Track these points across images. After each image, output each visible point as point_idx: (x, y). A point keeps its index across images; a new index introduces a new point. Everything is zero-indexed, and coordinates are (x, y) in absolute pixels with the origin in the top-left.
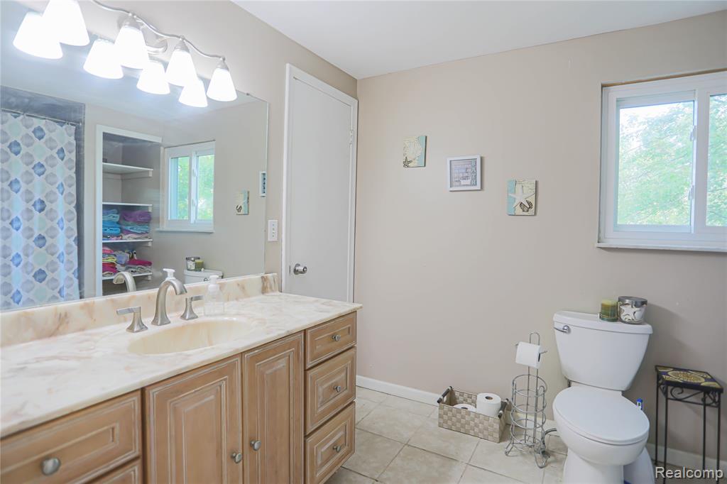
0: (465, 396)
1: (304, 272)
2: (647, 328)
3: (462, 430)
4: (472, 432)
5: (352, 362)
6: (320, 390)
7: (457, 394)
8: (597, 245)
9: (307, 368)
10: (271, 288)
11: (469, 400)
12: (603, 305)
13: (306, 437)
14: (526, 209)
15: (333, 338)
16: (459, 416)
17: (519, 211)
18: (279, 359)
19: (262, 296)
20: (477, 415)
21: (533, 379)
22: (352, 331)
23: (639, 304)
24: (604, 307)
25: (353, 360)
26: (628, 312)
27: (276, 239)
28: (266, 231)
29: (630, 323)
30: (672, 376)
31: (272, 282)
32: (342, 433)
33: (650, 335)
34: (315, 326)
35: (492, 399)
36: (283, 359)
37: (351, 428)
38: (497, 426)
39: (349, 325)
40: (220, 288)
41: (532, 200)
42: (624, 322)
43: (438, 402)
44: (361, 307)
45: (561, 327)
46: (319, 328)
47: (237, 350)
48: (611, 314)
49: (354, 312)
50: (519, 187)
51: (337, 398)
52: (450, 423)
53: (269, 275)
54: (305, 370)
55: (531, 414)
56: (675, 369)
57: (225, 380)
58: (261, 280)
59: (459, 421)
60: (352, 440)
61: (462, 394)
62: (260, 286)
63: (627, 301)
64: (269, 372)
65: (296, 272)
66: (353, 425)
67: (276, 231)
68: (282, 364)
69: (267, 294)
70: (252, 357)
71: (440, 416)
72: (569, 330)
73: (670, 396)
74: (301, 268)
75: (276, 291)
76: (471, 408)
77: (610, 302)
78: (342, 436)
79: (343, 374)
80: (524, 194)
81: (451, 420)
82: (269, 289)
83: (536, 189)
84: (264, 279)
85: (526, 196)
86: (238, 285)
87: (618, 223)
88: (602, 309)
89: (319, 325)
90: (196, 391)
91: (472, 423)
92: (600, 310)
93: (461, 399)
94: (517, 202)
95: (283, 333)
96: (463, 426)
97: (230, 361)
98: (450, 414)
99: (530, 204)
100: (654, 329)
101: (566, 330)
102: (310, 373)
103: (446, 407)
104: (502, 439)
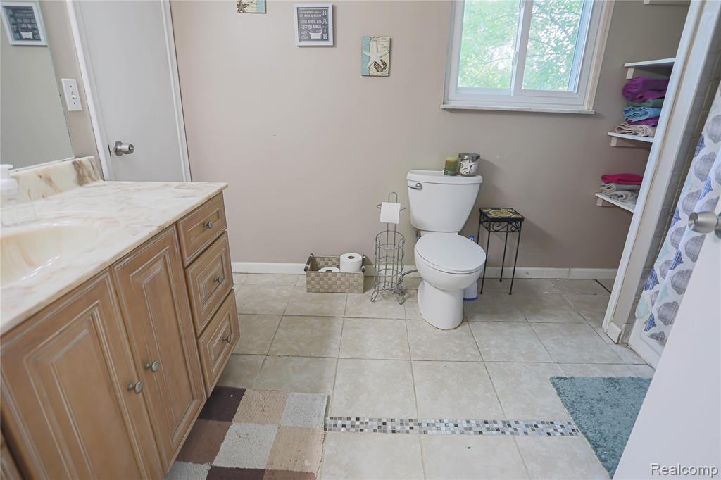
0: (326, 260)
1: (130, 151)
2: (478, 178)
3: (330, 290)
4: (339, 290)
5: (226, 249)
6: (202, 285)
7: (318, 260)
8: (442, 106)
9: (186, 266)
10: (90, 176)
11: (330, 263)
12: (447, 162)
13: (197, 338)
14: (380, 70)
15: (206, 226)
16: (326, 279)
17: (373, 71)
18: (154, 263)
20: (343, 274)
21: (391, 234)
22: (220, 215)
23: (475, 159)
24: (448, 163)
25: (226, 246)
26: (467, 166)
27: (80, 108)
28: (62, 95)
29: (468, 175)
30: (493, 214)
31: (91, 169)
32: (227, 323)
33: (481, 184)
34: (185, 217)
35: (353, 257)
36: (159, 262)
37: (233, 317)
38: (361, 280)
39: (218, 209)
41: (386, 59)
42: (463, 175)
43: (305, 270)
44: (227, 186)
45: (414, 185)
46: (190, 216)
47: (105, 263)
48: (453, 169)
49: (220, 193)
50: (373, 44)
51: (218, 290)
52: (318, 287)
53: (84, 159)
54: (185, 269)
55: (390, 264)
56: (492, 209)
57: (97, 305)
58: (72, 167)
59: (327, 283)
60: (237, 327)
61: (322, 259)
62: (74, 175)
63: (466, 157)
64: (147, 280)
65: (118, 152)
66: (235, 313)
67: (76, 95)
68: (158, 268)
69: (86, 186)
70: (123, 268)
71: (308, 283)
72: (421, 186)
73: (492, 230)
74: (125, 147)
75: (98, 179)
76: (334, 269)
77: (453, 159)
78: (227, 328)
79: (219, 264)
80: (377, 53)
81: (319, 284)
82: (89, 179)
83: (390, 47)
84: (77, 166)
85: (379, 55)
86: (40, 176)
87: (459, 85)
88: (446, 165)
89: (190, 213)
90: (60, 333)
91: (339, 283)
92: (444, 167)
93: (322, 263)
94: (371, 61)
95: (154, 229)
96: (330, 287)
97: (98, 280)
98: (317, 279)
99: (384, 63)
100: (483, 179)
101: (419, 187)
102: (190, 271)
103: (313, 274)
104: (365, 290)
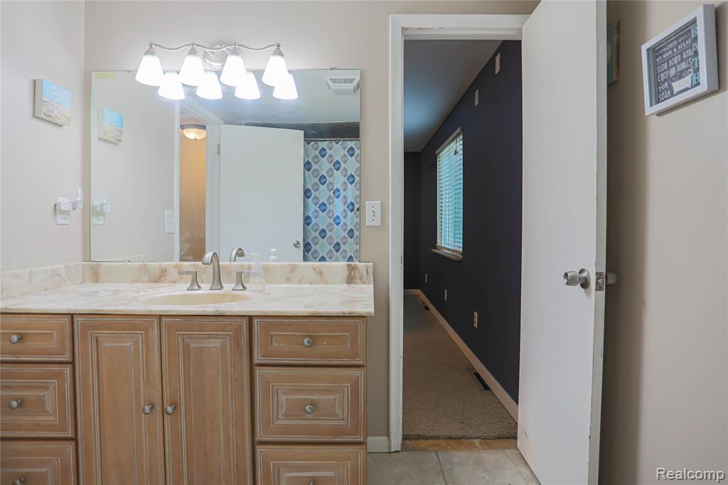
6: (283, 398)
9: (254, 362)
10: (361, 278)
13: (255, 442)
18: (209, 338)
19: (345, 286)
27: (379, 224)
31: (365, 273)
34: (267, 317)
40: (292, 269)
53: (360, 264)
54: (252, 364)
57: (141, 334)
58: (346, 268)
62: (345, 274)
64: (193, 346)
67: (377, 214)
69: (353, 285)
82: (358, 281)
84: (351, 268)
86: (315, 269)
89: (274, 317)
97: (146, 319)
102: (259, 370)
